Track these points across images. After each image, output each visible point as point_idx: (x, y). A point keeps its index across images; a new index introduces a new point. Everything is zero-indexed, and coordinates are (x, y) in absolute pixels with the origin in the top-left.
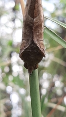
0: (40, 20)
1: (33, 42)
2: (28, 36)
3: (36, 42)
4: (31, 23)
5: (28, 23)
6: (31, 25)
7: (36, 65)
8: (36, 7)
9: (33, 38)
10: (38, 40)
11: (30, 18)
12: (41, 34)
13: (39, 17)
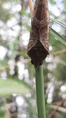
0: (46, 22)
1: (39, 41)
2: (35, 36)
3: (41, 41)
4: (38, 25)
5: (35, 24)
6: (38, 26)
7: (41, 62)
8: (42, 10)
9: (39, 38)
10: (43, 40)
11: (37, 20)
12: (46, 34)
13: (45, 20)
